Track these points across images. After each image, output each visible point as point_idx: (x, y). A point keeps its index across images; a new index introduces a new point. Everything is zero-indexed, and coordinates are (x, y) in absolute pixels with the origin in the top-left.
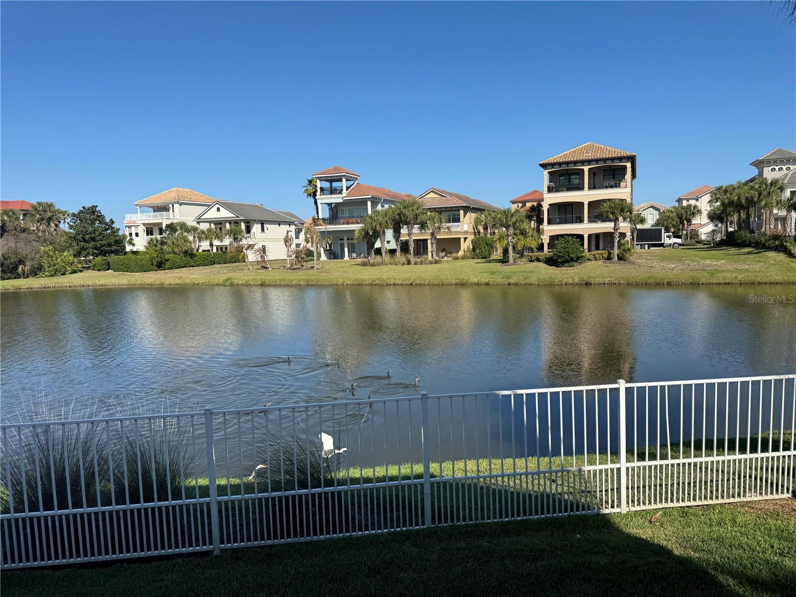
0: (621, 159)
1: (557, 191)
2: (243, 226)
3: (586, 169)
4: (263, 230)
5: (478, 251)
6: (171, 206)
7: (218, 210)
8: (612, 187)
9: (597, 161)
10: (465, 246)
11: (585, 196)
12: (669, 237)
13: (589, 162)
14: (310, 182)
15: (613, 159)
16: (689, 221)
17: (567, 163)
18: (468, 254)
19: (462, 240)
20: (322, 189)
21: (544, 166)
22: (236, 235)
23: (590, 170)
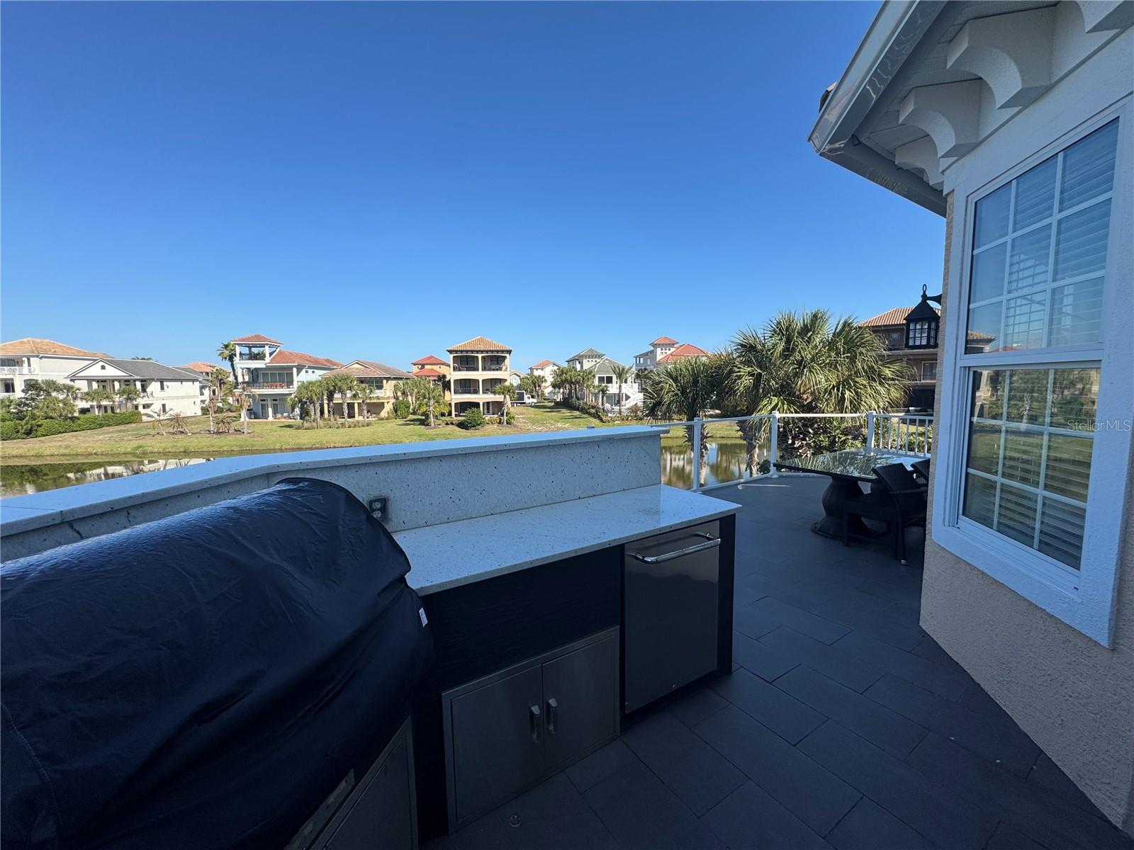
0: (503, 351)
1: (460, 370)
2: (138, 385)
3: (480, 356)
4: (162, 388)
5: (399, 413)
6: (25, 359)
8: (497, 370)
9: (487, 352)
10: (388, 407)
11: (480, 375)
12: (529, 398)
13: (482, 352)
14: (226, 346)
15: (498, 351)
16: (539, 386)
17: (467, 351)
18: (391, 415)
19: (386, 404)
20: (241, 354)
21: (450, 352)
22: (130, 396)
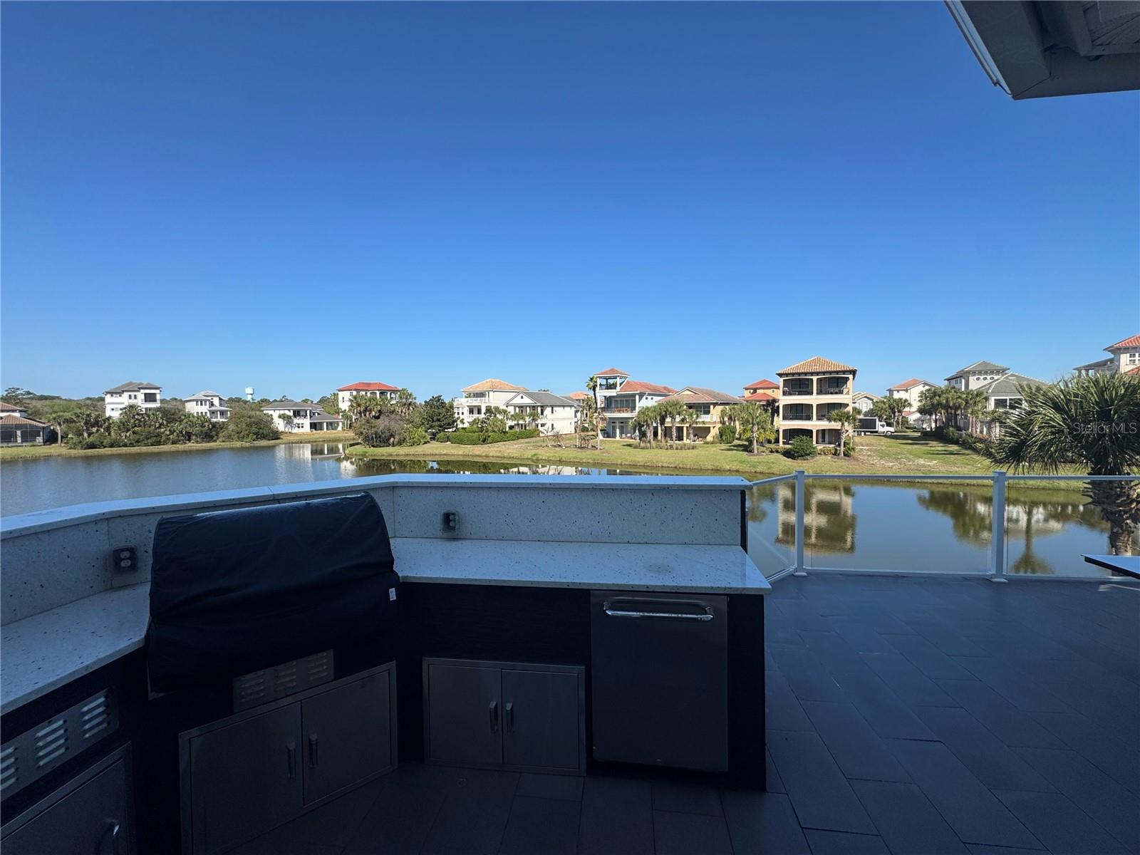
0: (844, 372)
1: (790, 394)
2: (539, 409)
3: (815, 378)
4: (552, 412)
5: (724, 438)
6: (487, 393)
7: (522, 397)
8: (836, 393)
9: (824, 373)
10: (714, 432)
11: (814, 399)
12: (883, 426)
13: (817, 374)
14: (592, 379)
15: (837, 372)
16: (900, 411)
17: (799, 374)
18: (716, 440)
19: (712, 429)
20: (601, 385)
21: (780, 375)
22: (534, 417)
23: (818, 379)
